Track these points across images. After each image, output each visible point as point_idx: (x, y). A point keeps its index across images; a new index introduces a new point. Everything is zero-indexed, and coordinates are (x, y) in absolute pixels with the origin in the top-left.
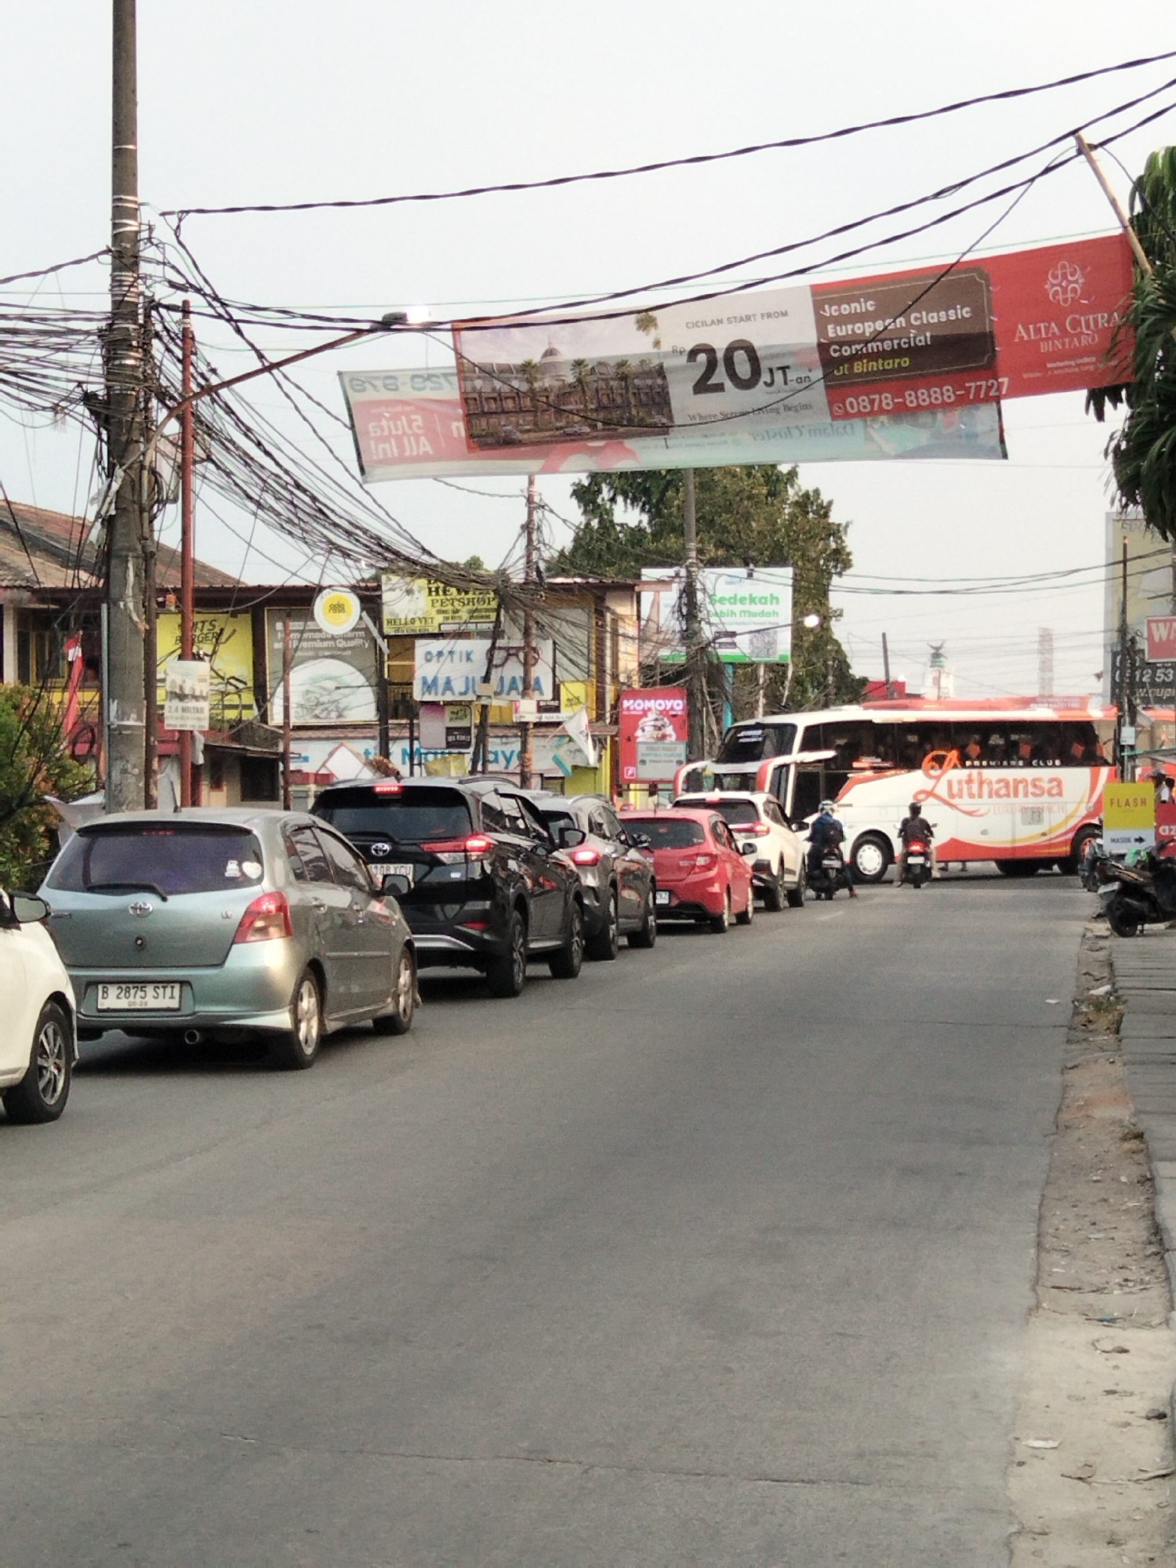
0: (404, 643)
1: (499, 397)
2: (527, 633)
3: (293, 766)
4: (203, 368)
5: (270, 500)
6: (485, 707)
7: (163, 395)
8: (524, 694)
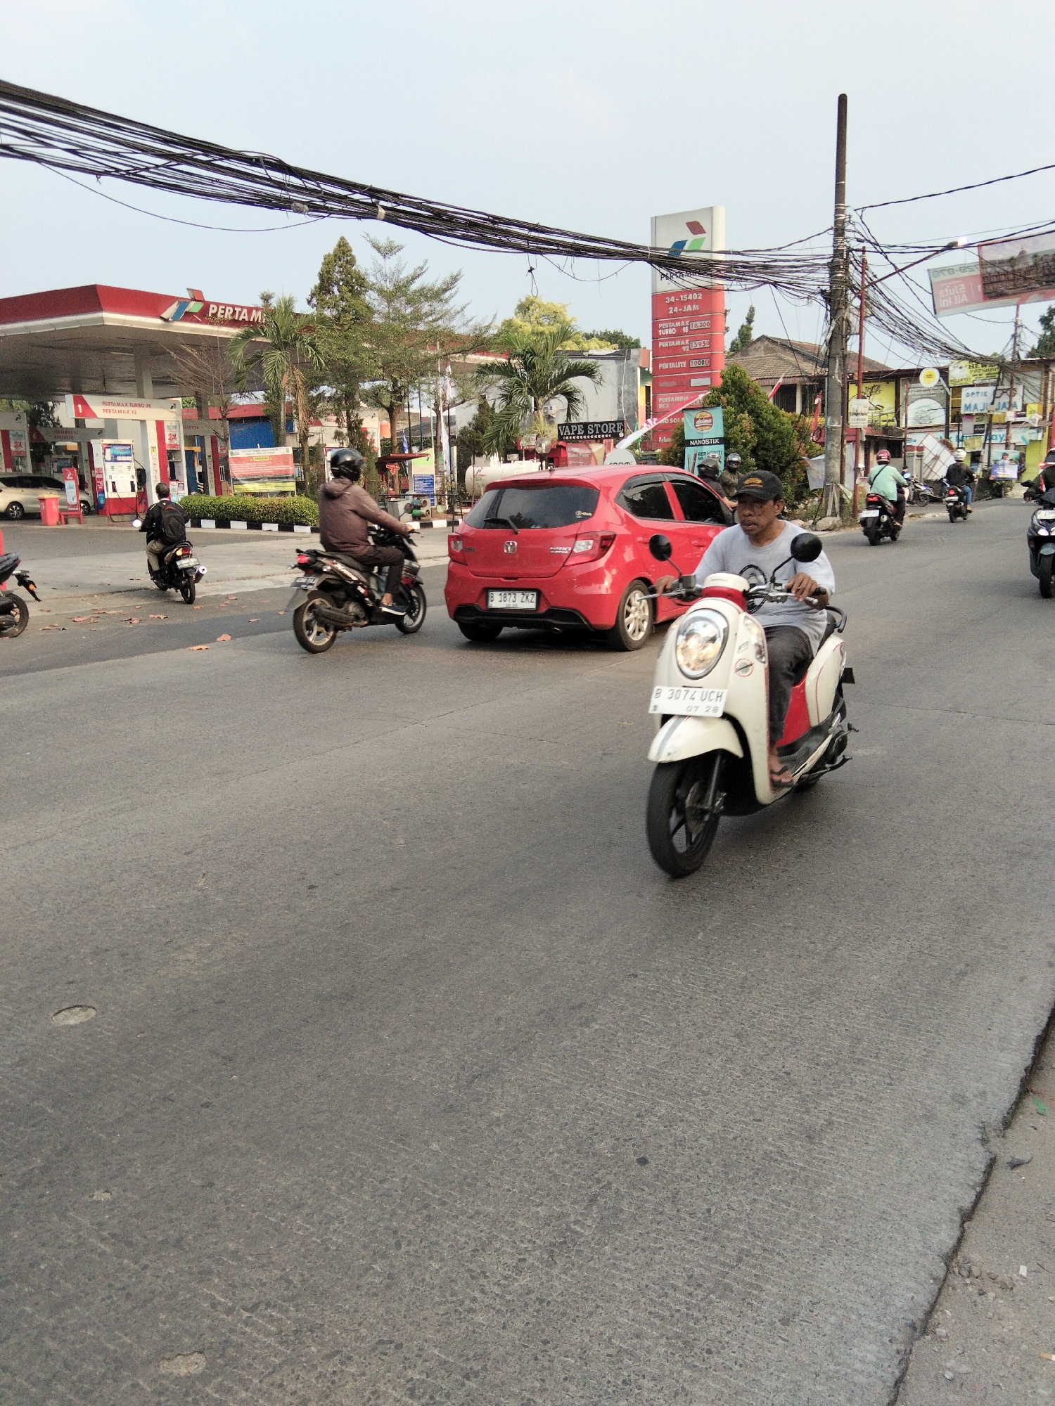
0: (957, 390)
1: (998, 275)
2: (1012, 383)
3: (908, 444)
4: (871, 275)
5: (898, 330)
6: (991, 415)
7: (852, 288)
8: (1009, 409)
